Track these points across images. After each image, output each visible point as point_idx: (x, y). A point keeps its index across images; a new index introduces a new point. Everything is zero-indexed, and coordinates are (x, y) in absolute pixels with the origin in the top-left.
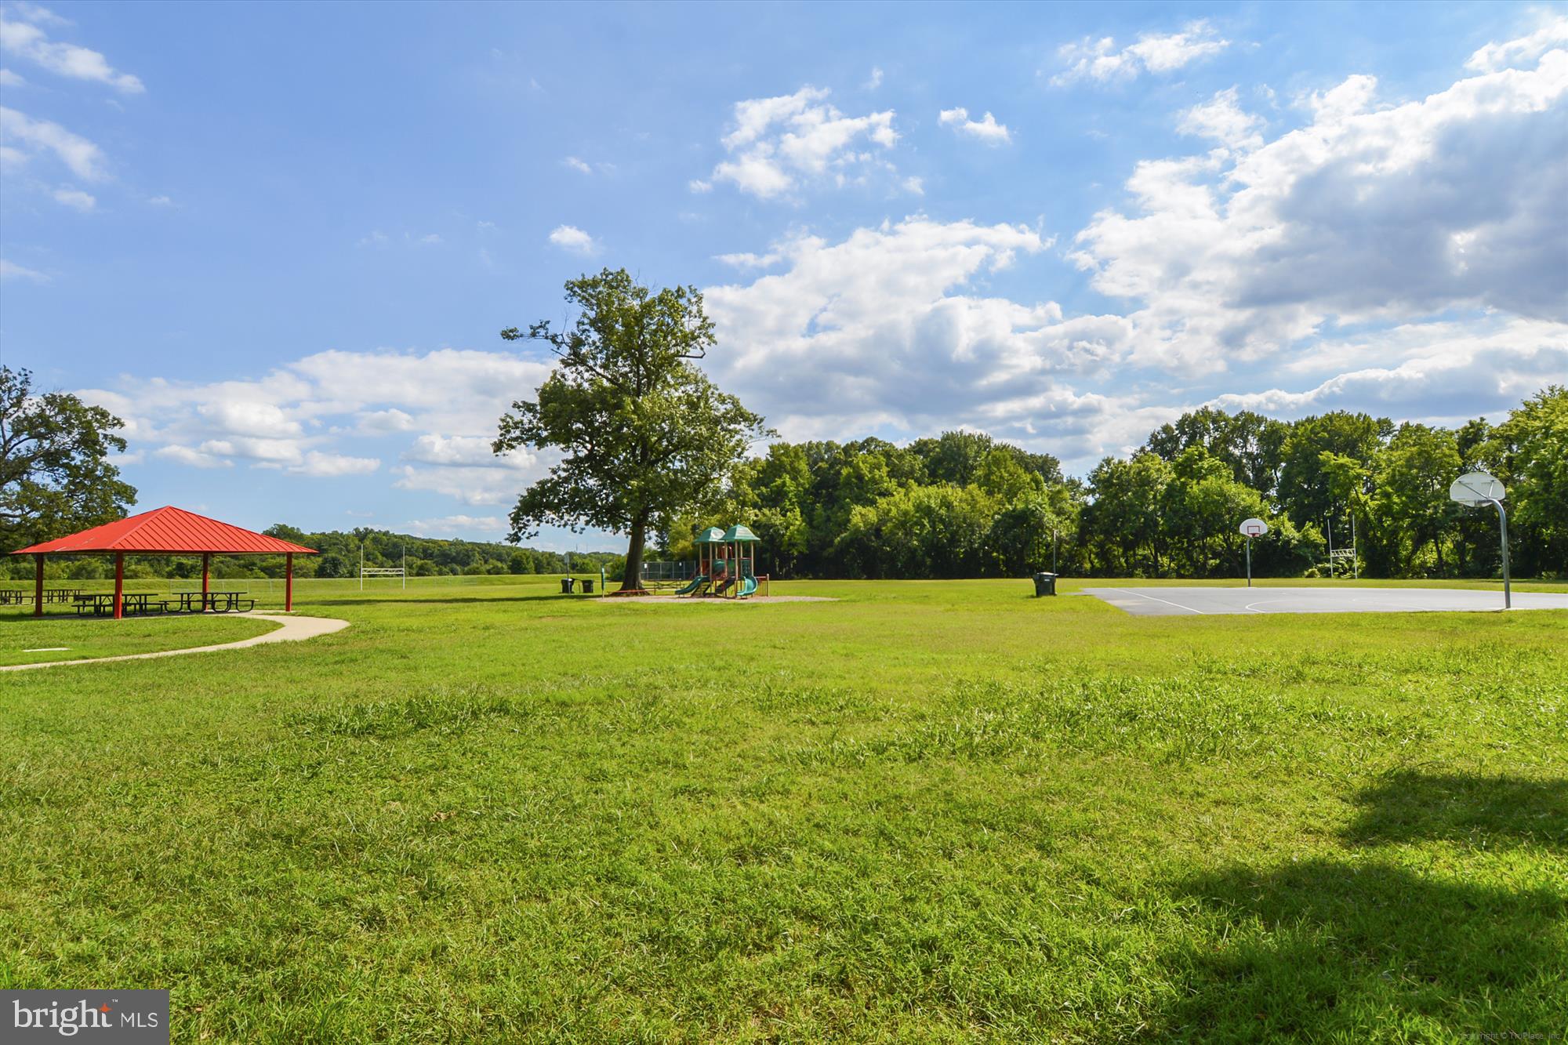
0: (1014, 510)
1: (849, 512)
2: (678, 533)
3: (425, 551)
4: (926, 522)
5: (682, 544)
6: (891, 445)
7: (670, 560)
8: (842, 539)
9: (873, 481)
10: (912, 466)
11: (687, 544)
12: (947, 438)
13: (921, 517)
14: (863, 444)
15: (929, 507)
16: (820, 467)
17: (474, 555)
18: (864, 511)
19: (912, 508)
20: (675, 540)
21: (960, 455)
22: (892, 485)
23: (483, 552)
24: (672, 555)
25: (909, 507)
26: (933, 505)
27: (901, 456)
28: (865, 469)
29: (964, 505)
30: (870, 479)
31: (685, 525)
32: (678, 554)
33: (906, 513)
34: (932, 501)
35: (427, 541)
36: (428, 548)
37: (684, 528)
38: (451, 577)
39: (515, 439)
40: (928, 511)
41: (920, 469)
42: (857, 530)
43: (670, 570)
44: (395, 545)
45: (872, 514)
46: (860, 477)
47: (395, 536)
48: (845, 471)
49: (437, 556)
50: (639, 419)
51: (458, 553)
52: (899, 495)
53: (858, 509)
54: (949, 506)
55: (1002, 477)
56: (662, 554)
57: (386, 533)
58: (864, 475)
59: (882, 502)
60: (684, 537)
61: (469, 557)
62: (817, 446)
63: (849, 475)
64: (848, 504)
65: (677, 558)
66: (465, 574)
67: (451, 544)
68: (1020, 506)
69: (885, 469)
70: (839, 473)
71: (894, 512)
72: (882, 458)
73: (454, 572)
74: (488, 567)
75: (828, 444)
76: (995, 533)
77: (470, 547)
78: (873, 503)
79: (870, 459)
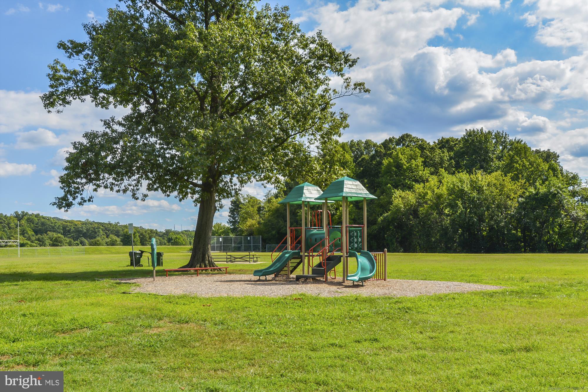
0: (537, 194)
1: (390, 195)
2: (247, 213)
3: (64, 228)
4: (459, 203)
5: (250, 222)
6: (422, 140)
7: (241, 235)
8: (385, 218)
9: (410, 169)
10: (441, 159)
11: (254, 222)
12: (470, 134)
13: (454, 200)
14: (399, 140)
15: (463, 190)
16: (364, 159)
17: (99, 231)
18: (403, 194)
19: (446, 192)
20: (244, 219)
21: (481, 149)
22: (425, 173)
23: (106, 229)
24: (242, 231)
25: (443, 190)
26: (466, 189)
27: (432, 149)
28: (403, 160)
29: (493, 189)
30: (408, 168)
31: (252, 206)
32: (247, 230)
33: (439, 197)
34: (464, 186)
35: (66, 221)
36: (67, 226)
37: (251, 209)
38: (81, 247)
39: (68, 91)
40: (461, 194)
41: (448, 161)
42: (398, 210)
43: (241, 243)
44: (43, 224)
45: (411, 197)
46: (399, 166)
47: (44, 218)
48: (385, 162)
49: (73, 232)
50: (205, 48)
51: (88, 230)
52: (433, 180)
53: (398, 193)
54: (480, 190)
55: (524, 166)
56: (234, 230)
57: (37, 216)
58: (403, 164)
59: (419, 187)
60: (252, 217)
61: (96, 233)
62: (358, 144)
63: (389, 164)
64: (390, 188)
65: (246, 233)
66: (90, 245)
67: (83, 223)
68: (543, 190)
69: (420, 160)
70: (380, 163)
71: (430, 195)
72: (418, 150)
73: (83, 244)
74: (108, 240)
75: (367, 142)
76: (520, 213)
77: (96, 225)
78: (410, 188)
79: (408, 151)
